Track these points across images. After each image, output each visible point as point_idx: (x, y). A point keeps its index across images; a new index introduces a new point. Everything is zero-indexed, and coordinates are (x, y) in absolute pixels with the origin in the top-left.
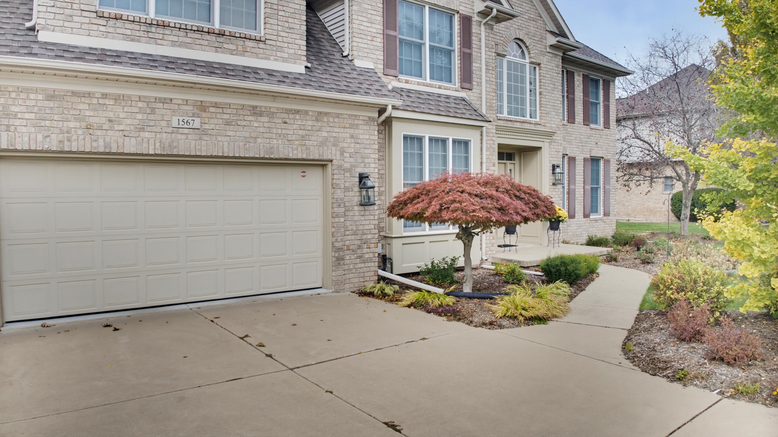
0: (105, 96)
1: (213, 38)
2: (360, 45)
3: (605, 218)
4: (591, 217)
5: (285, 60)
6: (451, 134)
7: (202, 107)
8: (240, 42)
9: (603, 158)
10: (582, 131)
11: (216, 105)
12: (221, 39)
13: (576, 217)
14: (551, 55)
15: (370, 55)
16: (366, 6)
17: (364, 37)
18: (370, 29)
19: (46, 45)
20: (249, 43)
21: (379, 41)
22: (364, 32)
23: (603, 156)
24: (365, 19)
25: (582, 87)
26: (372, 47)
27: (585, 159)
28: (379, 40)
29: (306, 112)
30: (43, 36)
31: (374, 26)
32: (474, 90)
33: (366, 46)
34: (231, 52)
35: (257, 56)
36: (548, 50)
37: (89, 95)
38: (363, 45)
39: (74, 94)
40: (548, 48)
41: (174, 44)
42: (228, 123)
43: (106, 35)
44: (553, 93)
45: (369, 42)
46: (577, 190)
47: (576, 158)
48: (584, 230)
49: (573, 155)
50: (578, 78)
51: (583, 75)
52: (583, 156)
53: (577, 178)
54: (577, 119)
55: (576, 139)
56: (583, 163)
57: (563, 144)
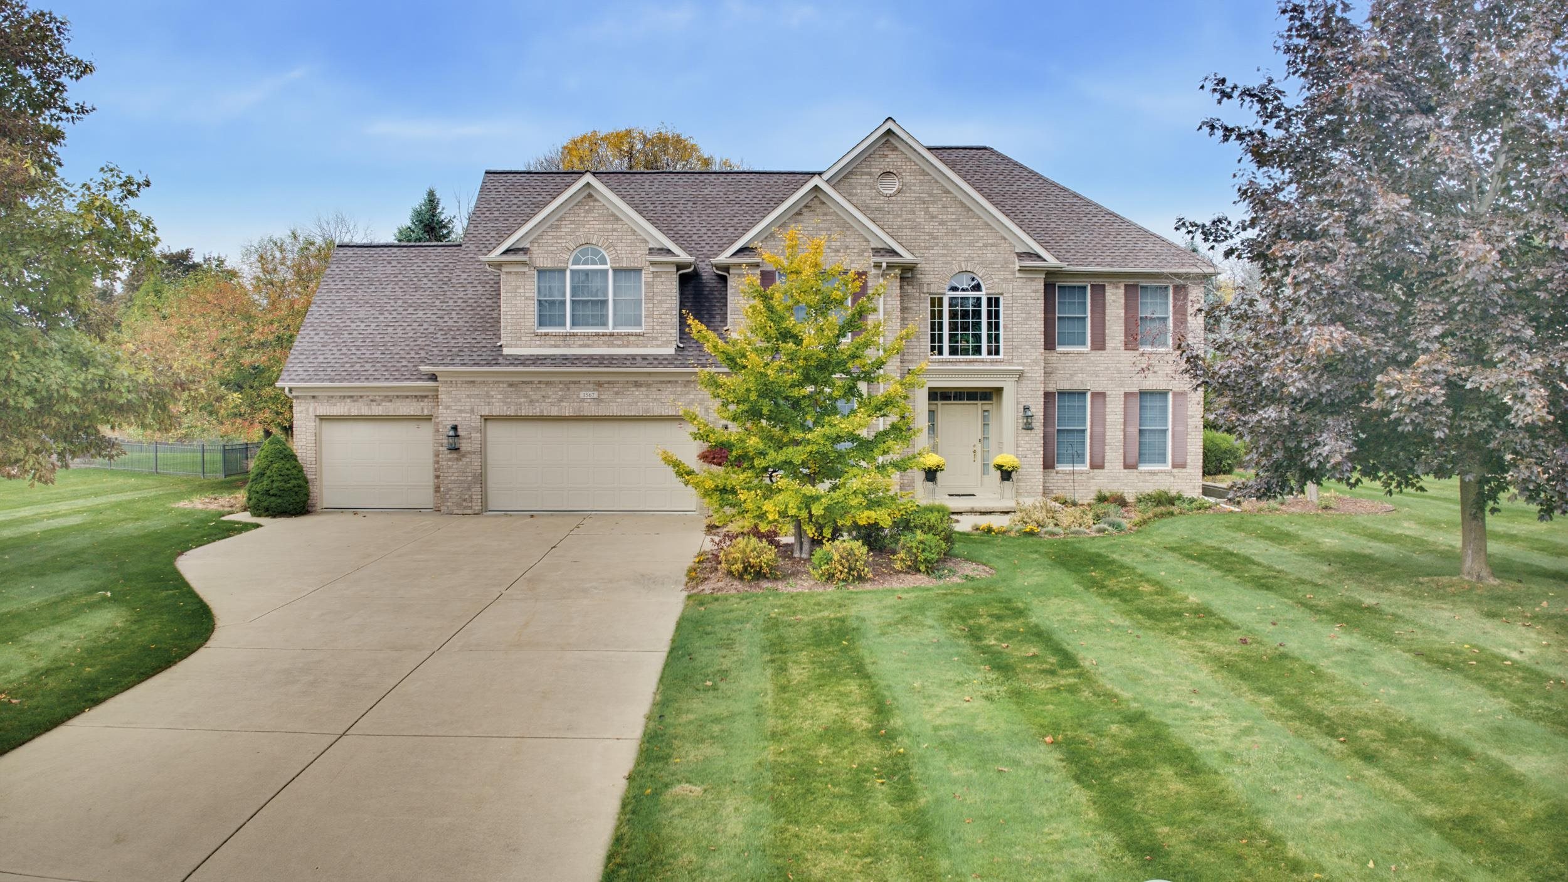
0: (540, 382)
1: (606, 338)
3: (1175, 470)
4: (1140, 468)
5: (658, 346)
7: (599, 385)
8: (625, 338)
9: (1171, 391)
10: (1121, 358)
11: (609, 383)
12: (612, 338)
13: (1106, 468)
14: (1025, 282)
19: (506, 357)
20: (632, 338)
23: (1170, 388)
25: (1123, 301)
27: (1127, 395)
29: (676, 382)
30: (506, 351)
34: (619, 346)
35: (637, 346)
37: (532, 382)
39: (523, 382)
40: (1018, 274)
41: (581, 346)
42: (617, 393)
43: (540, 346)
46: (1108, 434)
47: (1108, 393)
48: (1126, 484)
49: (1100, 390)
50: (1115, 291)
51: (1126, 286)
52: (1122, 391)
53: (1110, 418)
54: (1109, 344)
55: (1107, 369)
56: (1123, 399)
57: (1079, 377)
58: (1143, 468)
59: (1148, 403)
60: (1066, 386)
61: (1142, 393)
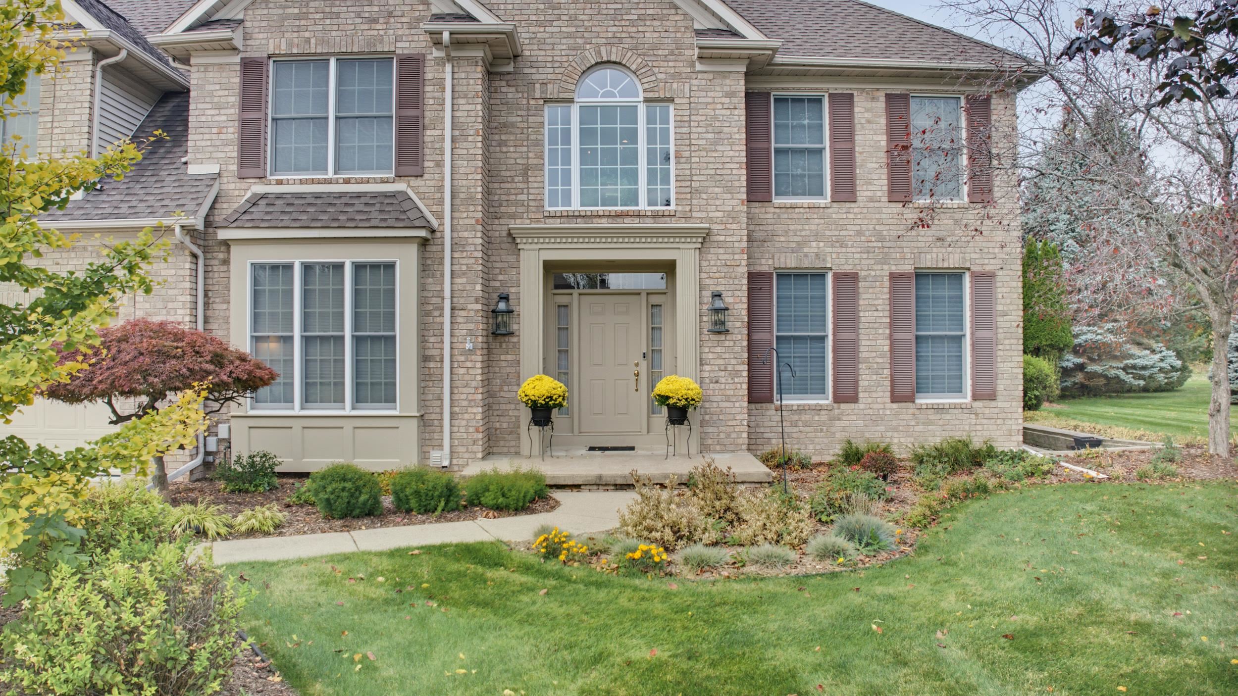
2: (198, 143)
3: (978, 404)
4: (918, 401)
6: (349, 256)
9: (969, 269)
10: (884, 216)
13: (861, 400)
14: (711, 76)
15: (214, 155)
16: (212, 87)
17: (207, 131)
18: (217, 118)
21: (232, 133)
22: (205, 125)
23: (967, 265)
24: (209, 106)
25: (883, 121)
26: (218, 143)
27: (894, 278)
28: (231, 130)
31: (222, 111)
32: (426, 176)
33: (209, 143)
36: (699, 67)
38: (203, 143)
40: (697, 64)
44: (716, 151)
45: (214, 137)
46: (864, 343)
47: (862, 274)
48: (895, 429)
49: (848, 268)
50: (869, 105)
51: (889, 97)
52: (886, 270)
53: (866, 316)
54: (863, 193)
55: (859, 233)
56: (887, 284)
57: (813, 247)
58: (923, 400)
59: (931, 290)
60: (791, 262)
61: (921, 276)
